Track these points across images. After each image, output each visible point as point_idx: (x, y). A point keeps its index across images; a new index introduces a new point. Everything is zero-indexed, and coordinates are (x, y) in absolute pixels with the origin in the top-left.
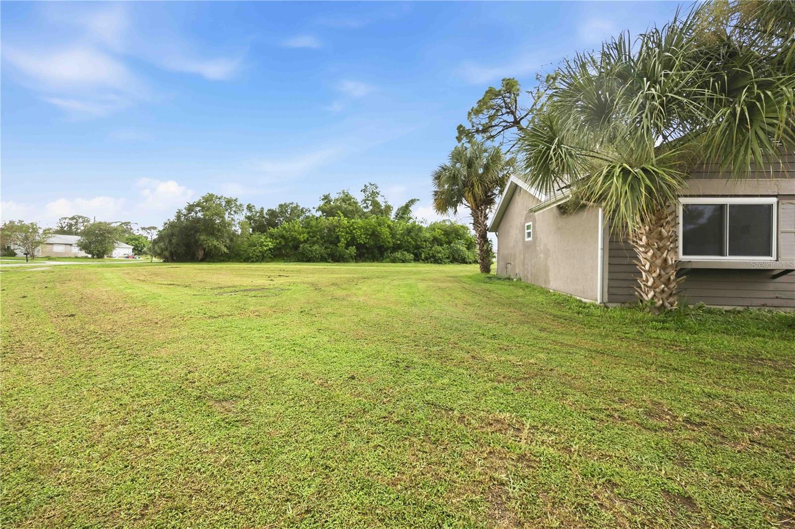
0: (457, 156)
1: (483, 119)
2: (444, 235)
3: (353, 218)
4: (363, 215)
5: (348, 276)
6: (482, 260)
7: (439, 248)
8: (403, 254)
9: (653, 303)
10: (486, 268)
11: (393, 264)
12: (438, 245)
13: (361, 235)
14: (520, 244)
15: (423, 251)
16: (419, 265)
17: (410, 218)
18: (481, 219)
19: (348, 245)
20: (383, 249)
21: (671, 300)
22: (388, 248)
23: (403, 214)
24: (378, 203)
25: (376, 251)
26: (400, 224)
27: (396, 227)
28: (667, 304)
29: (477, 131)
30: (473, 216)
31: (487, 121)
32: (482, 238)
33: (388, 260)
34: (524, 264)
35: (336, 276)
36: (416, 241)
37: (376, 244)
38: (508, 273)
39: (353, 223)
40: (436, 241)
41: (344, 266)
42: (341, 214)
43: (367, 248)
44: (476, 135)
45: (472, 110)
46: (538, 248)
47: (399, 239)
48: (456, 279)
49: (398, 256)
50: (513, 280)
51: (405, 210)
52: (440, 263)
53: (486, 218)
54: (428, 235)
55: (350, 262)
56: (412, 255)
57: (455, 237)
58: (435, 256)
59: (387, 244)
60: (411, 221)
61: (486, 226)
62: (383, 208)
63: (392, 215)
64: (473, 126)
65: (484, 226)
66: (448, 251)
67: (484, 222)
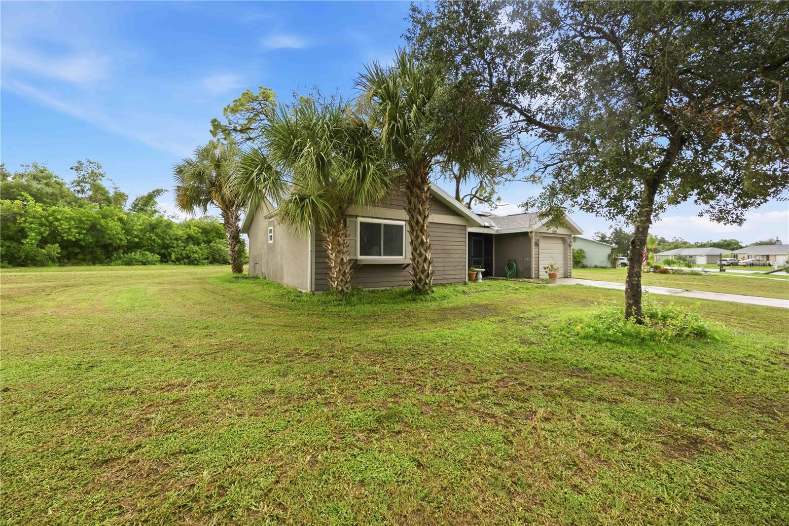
0: (205, 153)
1: (240, 120)
2: (202, 233)
3: (55, 205)
4: (74, 202)
5: (33, 285)
6: (234, 261)
7: (196, 248)
8: (143, 255)
9: (337, 289)
10: (238, 269)
11: (127, 267)
12: (194, 244)
13: (70, 229)
14: (265, 246)
15: (174, 251)
16: (168, 267)
17: (156, 211)
18: (232, 220)
19: (43, 243)
20: (110, 249)
21: (347, 286)
22: (119, 247)
23: (145, 205)
24: (103, 189)
25: (99, 252)
26: (139, 218)
27: (132, 220)
28: (344, 289)
29: (235, 130)
30: (224, 217)
31: (246, 122)
32: (233, 238)
33: (120, 262)
34: (268, 264)
35: (11, 286)
36: (163, 239)
37: (97, 242)
38: (256, 273)
39: (54, 211)
40: (190, 239)
41: (35, 271)
42: (29, 198)
43: (81, 247)
44: (233, 134)
45: (228, 107)
46: (277, 250)
47: (136, 237)
48: (202, 280)
49: (137, 257)
50: (259, 278)
51: (149, 199)
52: (197, 264)
53: (237, 219)
54: (180, 232)
55: (48, 266)
56: (158, 256)
57: (216, 236)
58: (191, 256)
59: (118, 241)
60: (156, 215)
61: (237, 227)
62: (111, 195)
63: (128, 206)
64: (230, 124)
65: (236, 227)
66: (206, 251)
67: (235, 223)
